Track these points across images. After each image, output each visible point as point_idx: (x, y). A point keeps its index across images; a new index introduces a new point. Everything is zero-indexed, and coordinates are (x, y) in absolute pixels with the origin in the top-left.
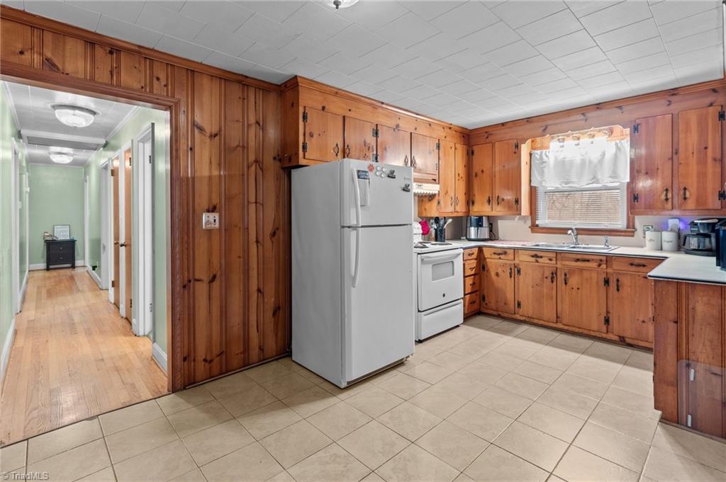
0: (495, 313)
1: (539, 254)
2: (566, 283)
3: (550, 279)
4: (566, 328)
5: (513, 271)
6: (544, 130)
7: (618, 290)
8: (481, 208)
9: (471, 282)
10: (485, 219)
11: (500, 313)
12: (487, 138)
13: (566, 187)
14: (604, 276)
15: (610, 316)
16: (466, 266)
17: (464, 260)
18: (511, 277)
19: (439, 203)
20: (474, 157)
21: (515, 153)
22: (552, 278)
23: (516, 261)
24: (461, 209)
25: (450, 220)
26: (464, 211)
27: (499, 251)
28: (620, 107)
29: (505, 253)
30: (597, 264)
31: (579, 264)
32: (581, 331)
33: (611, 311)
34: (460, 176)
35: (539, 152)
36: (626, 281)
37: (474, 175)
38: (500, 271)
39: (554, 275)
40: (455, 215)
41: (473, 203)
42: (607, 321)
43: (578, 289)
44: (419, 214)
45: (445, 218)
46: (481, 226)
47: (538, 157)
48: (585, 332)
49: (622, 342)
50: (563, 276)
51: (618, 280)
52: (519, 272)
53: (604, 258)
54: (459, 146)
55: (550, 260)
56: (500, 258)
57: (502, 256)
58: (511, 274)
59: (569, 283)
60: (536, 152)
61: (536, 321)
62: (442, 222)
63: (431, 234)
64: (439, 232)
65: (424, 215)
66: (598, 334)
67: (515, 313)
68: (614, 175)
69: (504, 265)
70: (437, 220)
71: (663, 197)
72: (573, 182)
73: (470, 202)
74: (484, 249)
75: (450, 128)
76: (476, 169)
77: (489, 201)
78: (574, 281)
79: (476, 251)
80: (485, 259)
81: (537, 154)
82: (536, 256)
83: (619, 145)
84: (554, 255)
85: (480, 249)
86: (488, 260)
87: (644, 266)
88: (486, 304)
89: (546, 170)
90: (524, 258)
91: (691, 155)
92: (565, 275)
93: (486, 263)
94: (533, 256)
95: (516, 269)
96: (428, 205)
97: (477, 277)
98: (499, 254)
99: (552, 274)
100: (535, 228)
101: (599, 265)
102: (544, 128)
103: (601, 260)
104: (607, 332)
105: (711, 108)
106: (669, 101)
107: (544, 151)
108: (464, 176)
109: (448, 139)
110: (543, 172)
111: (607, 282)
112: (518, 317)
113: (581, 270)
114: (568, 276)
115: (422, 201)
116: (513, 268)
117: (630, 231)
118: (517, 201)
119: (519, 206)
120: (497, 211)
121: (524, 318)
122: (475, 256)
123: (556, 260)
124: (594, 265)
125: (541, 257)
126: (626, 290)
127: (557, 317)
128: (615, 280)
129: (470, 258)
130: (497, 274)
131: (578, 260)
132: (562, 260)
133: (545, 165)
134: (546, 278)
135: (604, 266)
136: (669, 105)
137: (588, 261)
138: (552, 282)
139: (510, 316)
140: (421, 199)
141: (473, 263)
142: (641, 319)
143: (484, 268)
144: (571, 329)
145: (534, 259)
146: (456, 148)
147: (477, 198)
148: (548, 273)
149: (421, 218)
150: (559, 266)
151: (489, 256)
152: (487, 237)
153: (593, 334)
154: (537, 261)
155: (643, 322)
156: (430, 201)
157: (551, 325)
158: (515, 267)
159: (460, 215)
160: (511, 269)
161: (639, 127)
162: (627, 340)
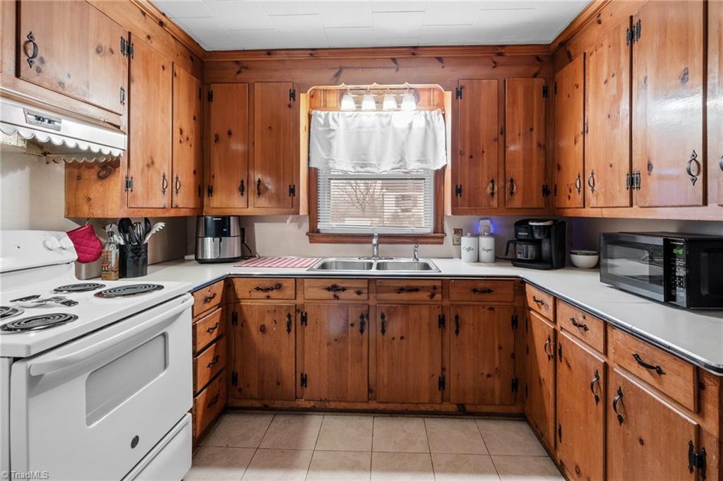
0: (257, 404)
1: (341, 284)
2: (383, 331)
3: (357, 327)
4: (382, 407)
5: (293, 319)
6: (337, 75)
7: (457, 332)
8: (227, 201)
9: (209, 359)
10: (233, 222)
11: (266, 402)
12: (239, 72)
13: (363, 172)
14: (438, 312)
15: (446, 373)
16: (200, 329)
17: (193, 317)
18: (289, 330)
19: (128, 184)
20: (213, 104)
21: (290, 106)
22: (362, 324)
23: (300, 301)
24: (184, 201)
25: (160, 225)
26: (192, 206)
27: (267, 284)
28: (440, 59)
29: (279, 287)
30: (429, 294)
31: (404, 296)
32: (404, 407)
33: (447, 368)
34: (185, 134)
35: (323, 113)
36: (468, 317)
37: (213, 138)
38: (268, 321)
39: (365, 320)
40: (172, 213)
41: (210, 191)
42: (442, 383)
43: (402, 338)
44: (68, 209)
45: (146, 220)
46: (228, 234)
47: (322, 121)
48: (412, 407)
49: (463, 412)
50: (379, 319)
51: (457, 317)
52: (304, 319)
53: (438, 284)
54: (181, 72)
55: (359, 293)
56: (268, 297)
57: (272, 294)
58: (289, 324)
59: (388, 331)
60: (319, 112)
61: (332, 405)
62: (139, 230)
63: (106, 261)
64: (130, 254)
65: (85, 212)
66: (428, 408)
67: (296, 398)
68: (423, 158)
69: (276, 310)
70: (125, 225)
71: (489, 191)
72: (371, 165)
73: (203, 188)
74: (237, 282)
75: (161, 24)
76: (217, 126)
77: (242, 189)
78: (395, 327)
79: (219, 288)
80: (238, 301)
81: (321, 117)
82: (334, 288)
83: (428, 118)
84: (363, 284)
85: (228, 281)
86: (243, 303)
87: (489, 291)
88: (240, 390)
89: (334, 143)
90: (314, 292)
91: (518, 136)
92: (383, 317)
93: (241, 308)
94: (329, 289)
95: (299, 316)
96: (96, 190)
97: (222, 342)
98: (267, 290)
99: (362, 317)
100: (315, 234)
101: (432, 296)
102: (337, 71)
103: (435, 288)
104: (443, 400)
105: (536, 79)
106: (495, 62)
107: (331, 113)
108: (192, 137)
109: (155, 44)
110: (330, 145)
111: (442, 321)
112: (302, 403)
113: (406, 305)
114: (386, 319)
115: (79, 178)
116: (292, 313)
117: (437, 236)
118: (293, 191)
119: (295, 198)
120: (256, 206)
121: (312, 404)
122: (217, 300)
123: (368, 293)
124: (424, 296)
125: (344, 289)
126: (467, 331)
127: (370, 391)
128: (453, 317)
129: (208, 306)
130: (263, 329)
131: (401, 290)
132: (377, 292)
133: (332, 134)
134: (352, 325)
135: (438, 297)
136: (494, 67)
137: (416, 290)
138: (362, 331)
139: (286, 404)
140: (76, 171)
141: (215, 317)
142: (486, 372)
143: (235, 318)
144: (390, 407)
145: (330, 294)
146: (174, 74)
147: (219, 182)
148: (354, 317)
149: (77, 220)
150: (372, 302)
151: (247, 295)
152: (237, 254)
153: (423, 408)
154: (336, 297)
155: (489, 376)
156: (101, 178)
157: (359, 406)
158: (297, 311)
159: (182, 213)
160: (289, 316)
161: (463, 90)
162: (469, 408)
